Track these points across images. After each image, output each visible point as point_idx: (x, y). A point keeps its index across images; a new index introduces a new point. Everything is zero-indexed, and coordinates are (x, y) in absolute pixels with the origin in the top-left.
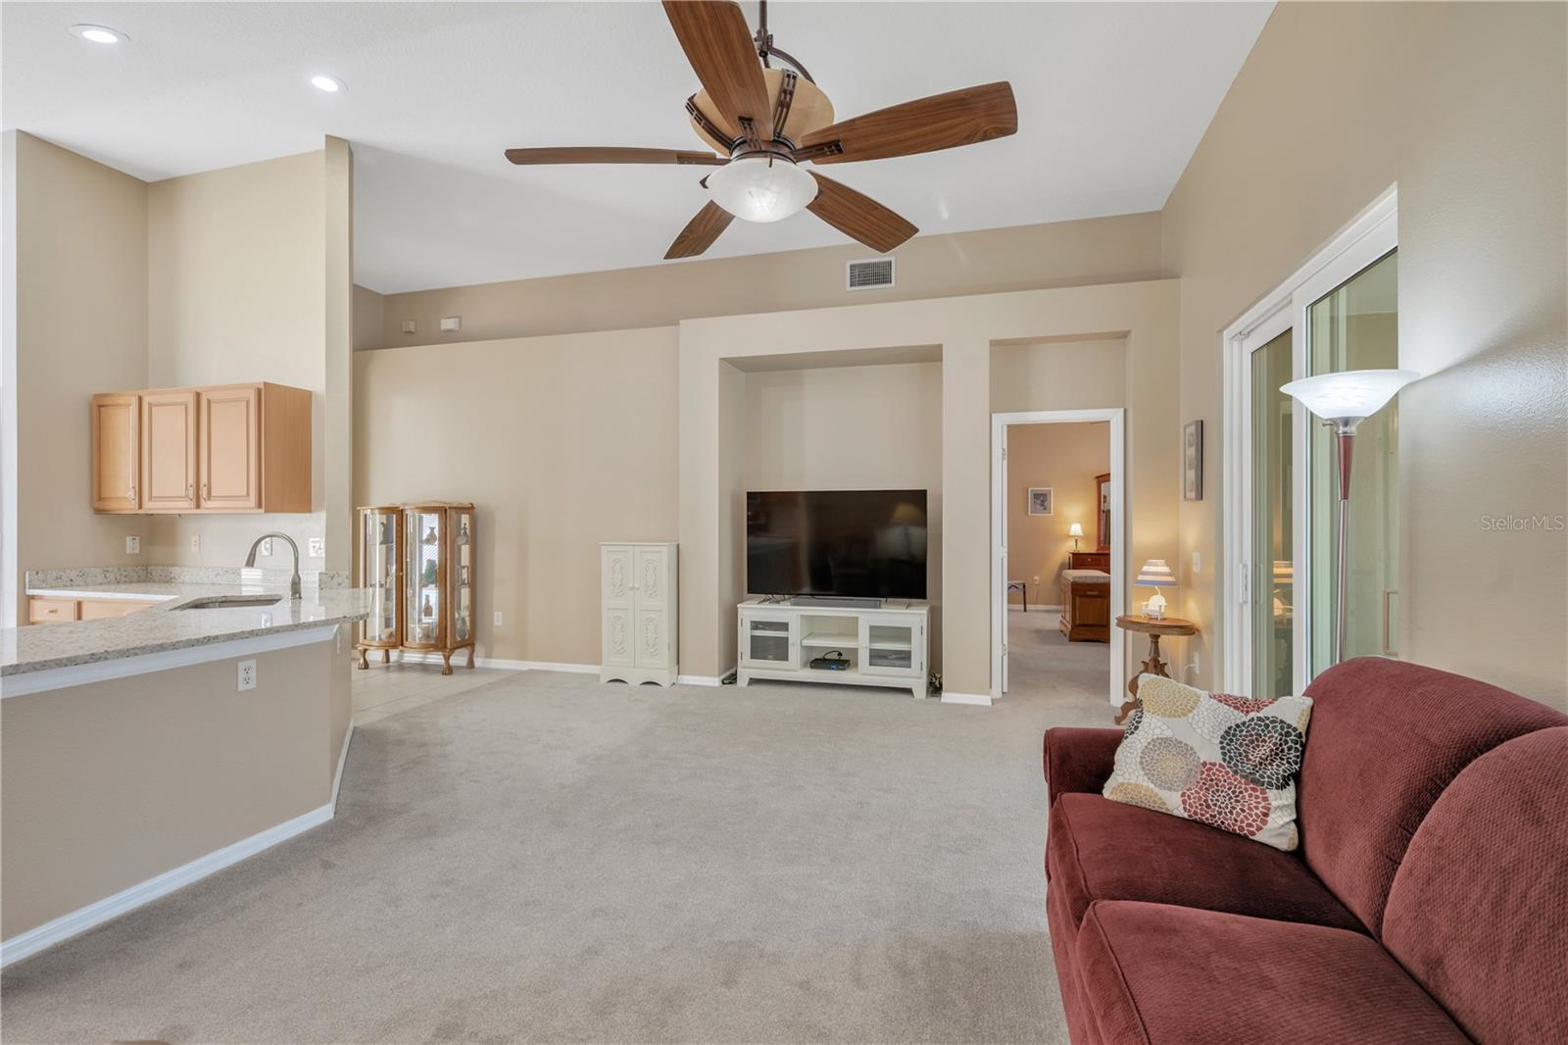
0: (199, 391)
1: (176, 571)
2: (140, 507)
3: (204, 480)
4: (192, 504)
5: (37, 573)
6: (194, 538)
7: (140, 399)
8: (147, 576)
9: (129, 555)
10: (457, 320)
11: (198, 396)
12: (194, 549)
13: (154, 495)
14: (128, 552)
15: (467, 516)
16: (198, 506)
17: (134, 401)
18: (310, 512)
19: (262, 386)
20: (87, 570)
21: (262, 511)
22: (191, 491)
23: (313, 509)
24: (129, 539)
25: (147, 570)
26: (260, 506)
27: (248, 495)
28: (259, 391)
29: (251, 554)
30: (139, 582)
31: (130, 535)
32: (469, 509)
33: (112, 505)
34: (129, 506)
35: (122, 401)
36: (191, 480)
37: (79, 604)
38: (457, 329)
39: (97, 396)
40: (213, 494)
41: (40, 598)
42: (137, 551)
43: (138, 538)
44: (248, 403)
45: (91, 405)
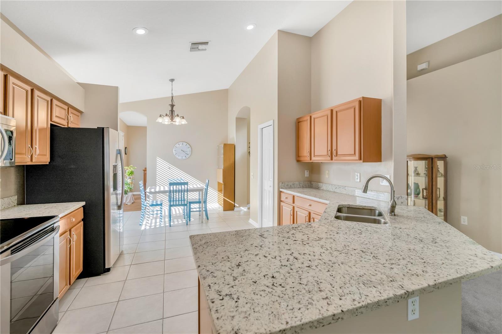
0: (332, 109)
1: (320, 184)
2: (311, 160)
3: (334, 148)
4: (329, 158)
5: (282, 183)
6: (327, 172)
7: (311, 117)
8: (311, 185)
9: (306, 177)
10: (427, 63)
11: (332, 111)
12: (327, 176)
13: (315, 155)
14: (306, 176)
15: (443, 162)
16: (332, 159)
17: (309, 118)
18: (381, 161)
19: (361, 99)
20: (295, 182)
21: (362, 161)
22: (329, 152)
23: (382, 160)
24: (306, 171)
25: (311, 183)
26: (360, 159)
27: (355, 154)
28: (360, 102)
29: (366, 186)
30: (309, 187)
31: (306, 170)
32: (443, 158)
33: (302, 159)
34: (307, 159)
35: (305, 119)
36: (329, 148)
37: (294, 196)
38: (427, 67)
39: (298, 119)
40: (338, 154)
41: (283, 192)
42: (308, 176)
43: (308, 171)
44: (355, 109)
45: (296, 123)
